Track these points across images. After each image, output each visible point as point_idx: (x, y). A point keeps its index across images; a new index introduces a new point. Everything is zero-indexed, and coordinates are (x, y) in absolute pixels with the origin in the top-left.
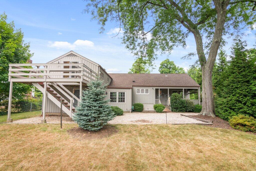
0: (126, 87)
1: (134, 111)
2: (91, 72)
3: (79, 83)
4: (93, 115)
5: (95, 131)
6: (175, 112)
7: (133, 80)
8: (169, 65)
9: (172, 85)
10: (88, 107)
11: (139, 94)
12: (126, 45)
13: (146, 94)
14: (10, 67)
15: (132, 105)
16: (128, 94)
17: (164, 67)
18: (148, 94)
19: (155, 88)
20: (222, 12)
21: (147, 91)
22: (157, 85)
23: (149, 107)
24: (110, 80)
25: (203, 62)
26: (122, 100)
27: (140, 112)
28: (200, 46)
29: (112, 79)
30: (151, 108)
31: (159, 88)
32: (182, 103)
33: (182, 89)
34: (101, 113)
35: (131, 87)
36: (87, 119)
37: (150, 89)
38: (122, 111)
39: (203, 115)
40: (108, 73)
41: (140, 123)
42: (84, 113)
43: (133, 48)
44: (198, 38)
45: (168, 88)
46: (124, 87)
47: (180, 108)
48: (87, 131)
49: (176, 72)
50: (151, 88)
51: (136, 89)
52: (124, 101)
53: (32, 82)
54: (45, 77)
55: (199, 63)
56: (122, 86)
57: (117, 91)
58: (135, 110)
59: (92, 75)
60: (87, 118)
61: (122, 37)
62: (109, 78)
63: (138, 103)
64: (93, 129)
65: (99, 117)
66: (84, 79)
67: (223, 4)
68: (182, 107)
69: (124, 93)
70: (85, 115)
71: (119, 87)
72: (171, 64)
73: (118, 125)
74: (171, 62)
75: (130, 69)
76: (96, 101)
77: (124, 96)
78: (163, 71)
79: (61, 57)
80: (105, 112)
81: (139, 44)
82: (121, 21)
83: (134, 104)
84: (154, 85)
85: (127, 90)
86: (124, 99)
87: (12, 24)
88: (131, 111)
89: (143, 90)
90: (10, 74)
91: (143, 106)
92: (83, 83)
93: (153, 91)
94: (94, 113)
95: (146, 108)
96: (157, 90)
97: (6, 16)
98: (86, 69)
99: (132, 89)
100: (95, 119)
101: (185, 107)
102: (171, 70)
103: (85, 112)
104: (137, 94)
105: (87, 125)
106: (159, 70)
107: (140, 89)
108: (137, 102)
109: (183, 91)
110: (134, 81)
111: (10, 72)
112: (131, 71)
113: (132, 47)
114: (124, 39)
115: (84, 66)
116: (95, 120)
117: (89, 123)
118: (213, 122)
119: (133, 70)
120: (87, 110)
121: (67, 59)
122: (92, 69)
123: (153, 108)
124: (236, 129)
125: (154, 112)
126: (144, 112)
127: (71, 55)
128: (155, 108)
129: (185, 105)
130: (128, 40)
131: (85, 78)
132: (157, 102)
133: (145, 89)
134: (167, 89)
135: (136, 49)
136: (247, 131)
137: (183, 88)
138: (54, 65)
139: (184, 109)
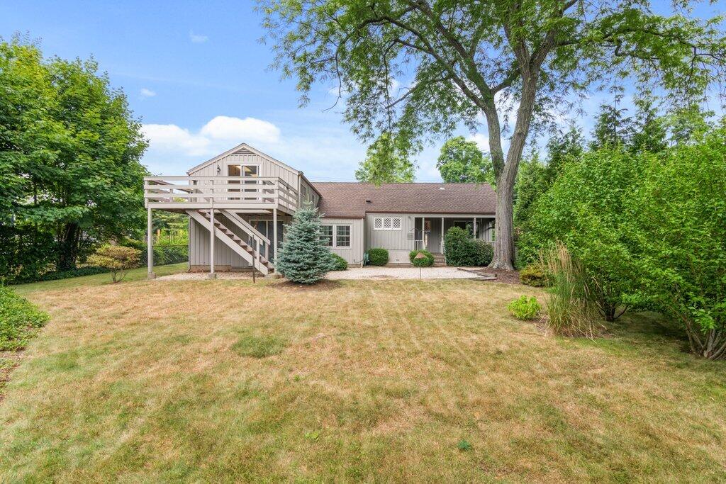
0: (352, 215)
1: (368, 263)
2: (288, 188)
3: (272, 210)
4: (307, 261)
5: (310, 284)
6: (453, 265)
7: (368, 199)
8: (464, 153)
9: (450, 210)
10: (298, 249)
11: (379, 229)
12: (352, 124)
13: (395, 229)
14: (146, 183)
15: (365, 251)
16: (356, 228)
17: (451, 158)
18: (400, 229)
19: (414, 217)
20: (529, 79)
21: (397, 223)
22: (419, 210)
23: (400, 255)
24: (317, 198)
25: (499, 168)
26: (344, 241)
27: (382, 266)
28: (495, 137)
29: (320, 196)
30: (404, 257)
31: (423, 216)
32: (468, 247)
33: (472, 219)
34: (316, 259)
35: (363, 214)
36: (298, 267)
37: (402, 218)
38: (346, 263)
39: (494, 267)
40: (310, 181)
41: (378, 278)
42: (292, 259)
43: (368, 134)
44: (491, 120)
45: (443, 216)
46: (348, 215)
47: (463, 257)
48: (298, 283)
49: (483, 170)
50: (406, 216)
51: (373, 218)
52: (348, 244)
53: (185, 209)
54: (211, 200)
55: (492, 169)
56: (344, 212)
57: (335, 224)
58: (370, 261)
59: (289, 195)
60: (298, 265)
61: (345, 110)
62: (315, 195)
63: (378, 248)
64: (307, 281)
65: (315, 264)
66: (279, 204)
67: (532, 64)
68: (467, 256)
69: (348, 228)
70: (294, 262)
71: (336, 214)
72: (469, 148)
73: (340, 280)
74: (470, 144)
75: (361, 164)
76: (307, 241)
77: (348, 233)
78: (447, 168)
79: (223, 156)
80: (322, 257)
81: (380, 123)
82: (342, 79)
83: (369, 249)
84: (413, 211)
85: (355, 222)
86: (348, 239)
87: (105, 78)
88: (362, 263)
89: (387, 222)
90: (147, 195)
91: (387, 254)
92: (278, 210)
93: (410, 222)
94: (308, 258)
95: (394, 257)
96: (418, 221)
97: (97, 64)
98: (282, 186)
99: (365, 219)
100: (310, 266)
101: (473, 256)
102: (468, 165)
103: (295, 257)
104: (375, 229)
105: (297, 275)
106: (437, 166)
107: (383, 218)
108: (375, 246)
109: (475, 222)
110: (369, 202)
111: (146, 192)
112: (362, 167)
113: (364, 131)
114: (348, 113)
115: (280, 181)
116: (309, 269)
117: (301, 272)
118: (496, 276)
119: (367, 165)
120: (297, 254)
121: (234, 161)
122: (290, 184)
123: (408, 258)
124: (524, 284)
125: (409, 266)
126: (390, 267)
127: (243, 151)
128: (412, 257)
129: (473, 251)
130: (355, 117)
131: (282, 202)
132: (418, 245)
133: (392, 218)
134: (440, 219)
135: (373, 136)
136: (537, 286)
137: (475, 217)
138: (222, 179)
139: (471, 259)
